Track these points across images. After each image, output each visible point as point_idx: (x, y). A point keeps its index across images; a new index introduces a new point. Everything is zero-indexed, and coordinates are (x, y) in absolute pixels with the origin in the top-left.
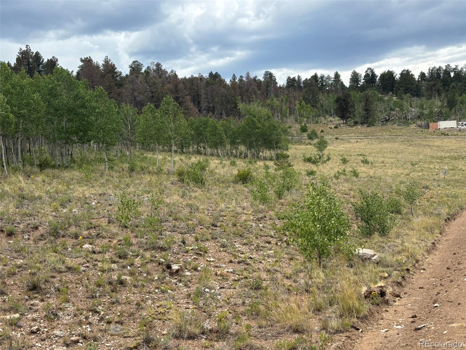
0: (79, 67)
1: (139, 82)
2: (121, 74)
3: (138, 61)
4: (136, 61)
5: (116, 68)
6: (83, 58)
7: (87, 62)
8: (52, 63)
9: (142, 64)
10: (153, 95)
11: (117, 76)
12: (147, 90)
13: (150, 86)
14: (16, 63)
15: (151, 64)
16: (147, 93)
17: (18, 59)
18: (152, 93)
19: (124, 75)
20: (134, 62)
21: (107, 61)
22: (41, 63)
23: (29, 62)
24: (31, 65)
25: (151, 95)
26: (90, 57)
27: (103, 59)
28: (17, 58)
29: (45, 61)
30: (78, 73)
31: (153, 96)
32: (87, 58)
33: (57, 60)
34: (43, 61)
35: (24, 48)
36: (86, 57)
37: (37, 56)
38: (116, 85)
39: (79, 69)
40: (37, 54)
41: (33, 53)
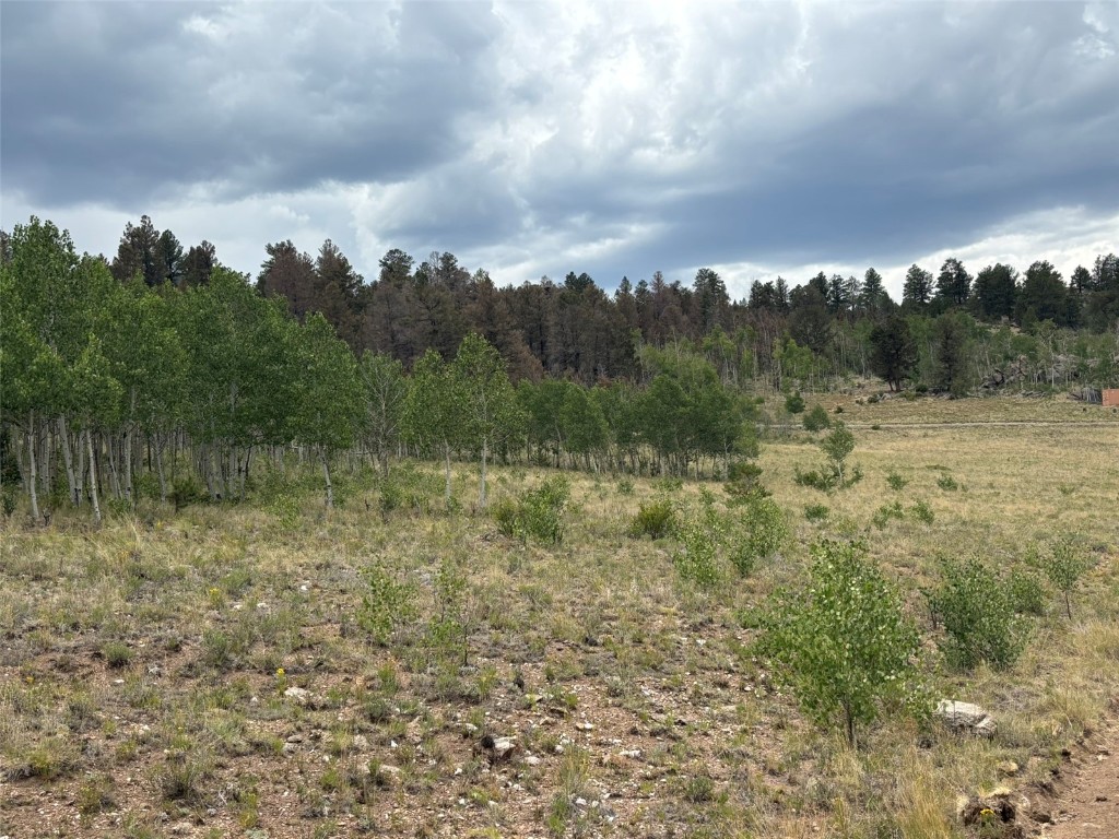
0: (263, 266)
1: (403, 299)
2: (360, 281)
3: (400, 249)
4: (397, 251)
5: (351, 267)
6: (274, 246)
7: (283, 255)
8: (203, 257)
9: (410, 258)
10: (436, 328)
11: (352, 286)
12: (423, 318)
13: (428, 308)
14: (117, 256)
15: (432, 256)
16: (421, 324)
17: (123, 249)
18: (433, 323)
19: (367, 282)
20: (391, 251)
21: (328, 254)
22: (177, 258)
23: (147, 254)
24: (153, 260)
25: (430, 328)
26: (289, 242)
27: (321, 247)
28: (121, 246)
29: (186, 251)
30: (261, 279)
31: (435, 332)
32: (283, 244)
33: (213, 250)
34: (180, 252)
35: (137, 223)
36: (279, 243)
37: (168, 241)
38: (350, 306)
39: (263, 269)
40: (168, 235)
41: (157, 233)
